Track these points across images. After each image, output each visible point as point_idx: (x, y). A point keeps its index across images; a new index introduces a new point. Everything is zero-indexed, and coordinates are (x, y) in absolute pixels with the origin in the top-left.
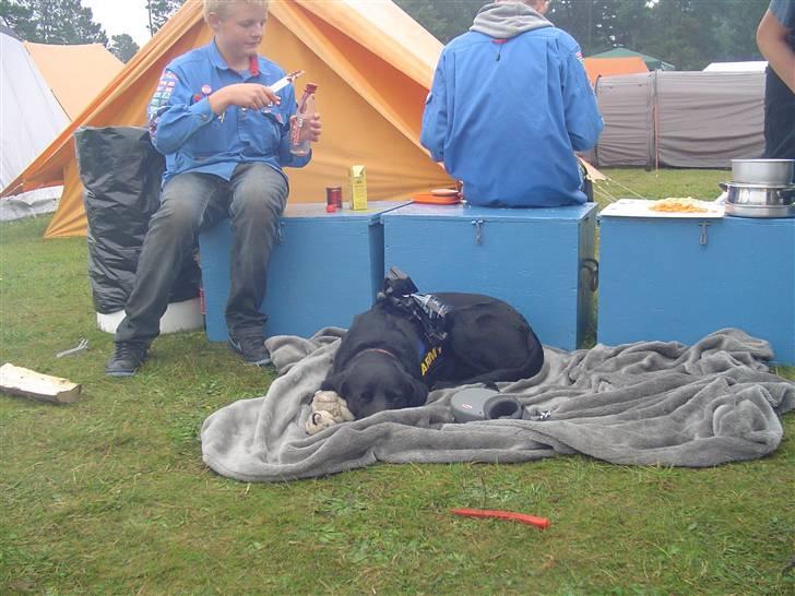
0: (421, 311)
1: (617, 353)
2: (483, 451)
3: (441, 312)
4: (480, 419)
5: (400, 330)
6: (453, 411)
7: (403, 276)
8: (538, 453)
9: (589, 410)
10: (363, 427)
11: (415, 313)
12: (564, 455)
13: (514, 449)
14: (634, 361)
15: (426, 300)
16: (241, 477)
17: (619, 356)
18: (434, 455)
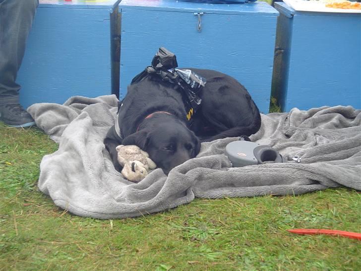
0: (184, 82)
1: (311, 114)
2: (275, 187)
3: (201, 82)
4: (255, 163)
5: (172, 97)
6: (231, 158)
7: (170, 54)
8: (314, 187)
9: (326, 156)
10: (184, 171)
11: (179, 84)
12: (330, 188)
13: (295, 185)
14: (326, 120)
15: (188, 73)
16: (99, 216)
17: (313, 117)
18: (240, 191)
